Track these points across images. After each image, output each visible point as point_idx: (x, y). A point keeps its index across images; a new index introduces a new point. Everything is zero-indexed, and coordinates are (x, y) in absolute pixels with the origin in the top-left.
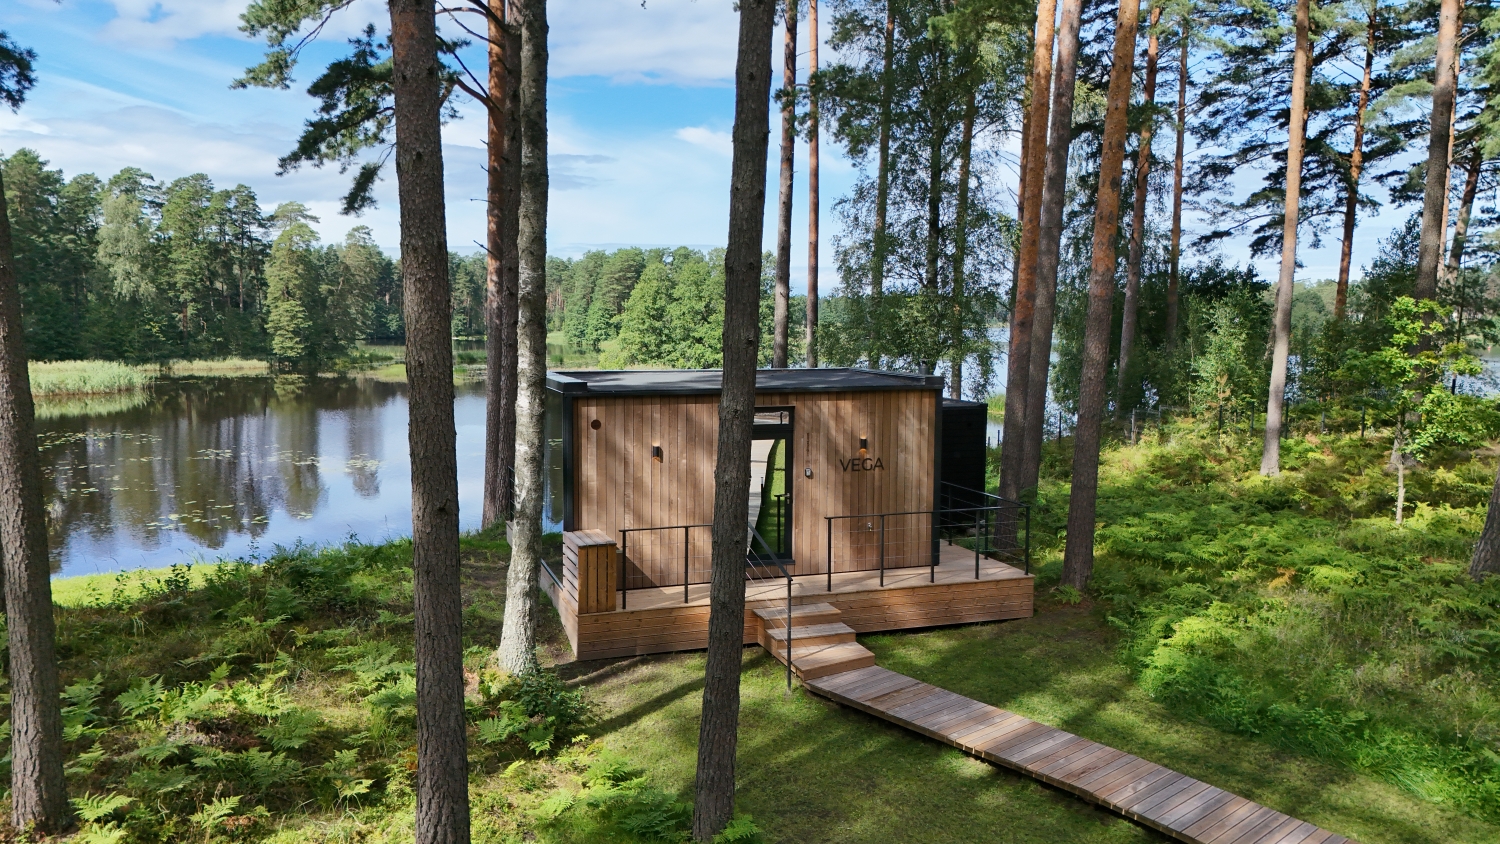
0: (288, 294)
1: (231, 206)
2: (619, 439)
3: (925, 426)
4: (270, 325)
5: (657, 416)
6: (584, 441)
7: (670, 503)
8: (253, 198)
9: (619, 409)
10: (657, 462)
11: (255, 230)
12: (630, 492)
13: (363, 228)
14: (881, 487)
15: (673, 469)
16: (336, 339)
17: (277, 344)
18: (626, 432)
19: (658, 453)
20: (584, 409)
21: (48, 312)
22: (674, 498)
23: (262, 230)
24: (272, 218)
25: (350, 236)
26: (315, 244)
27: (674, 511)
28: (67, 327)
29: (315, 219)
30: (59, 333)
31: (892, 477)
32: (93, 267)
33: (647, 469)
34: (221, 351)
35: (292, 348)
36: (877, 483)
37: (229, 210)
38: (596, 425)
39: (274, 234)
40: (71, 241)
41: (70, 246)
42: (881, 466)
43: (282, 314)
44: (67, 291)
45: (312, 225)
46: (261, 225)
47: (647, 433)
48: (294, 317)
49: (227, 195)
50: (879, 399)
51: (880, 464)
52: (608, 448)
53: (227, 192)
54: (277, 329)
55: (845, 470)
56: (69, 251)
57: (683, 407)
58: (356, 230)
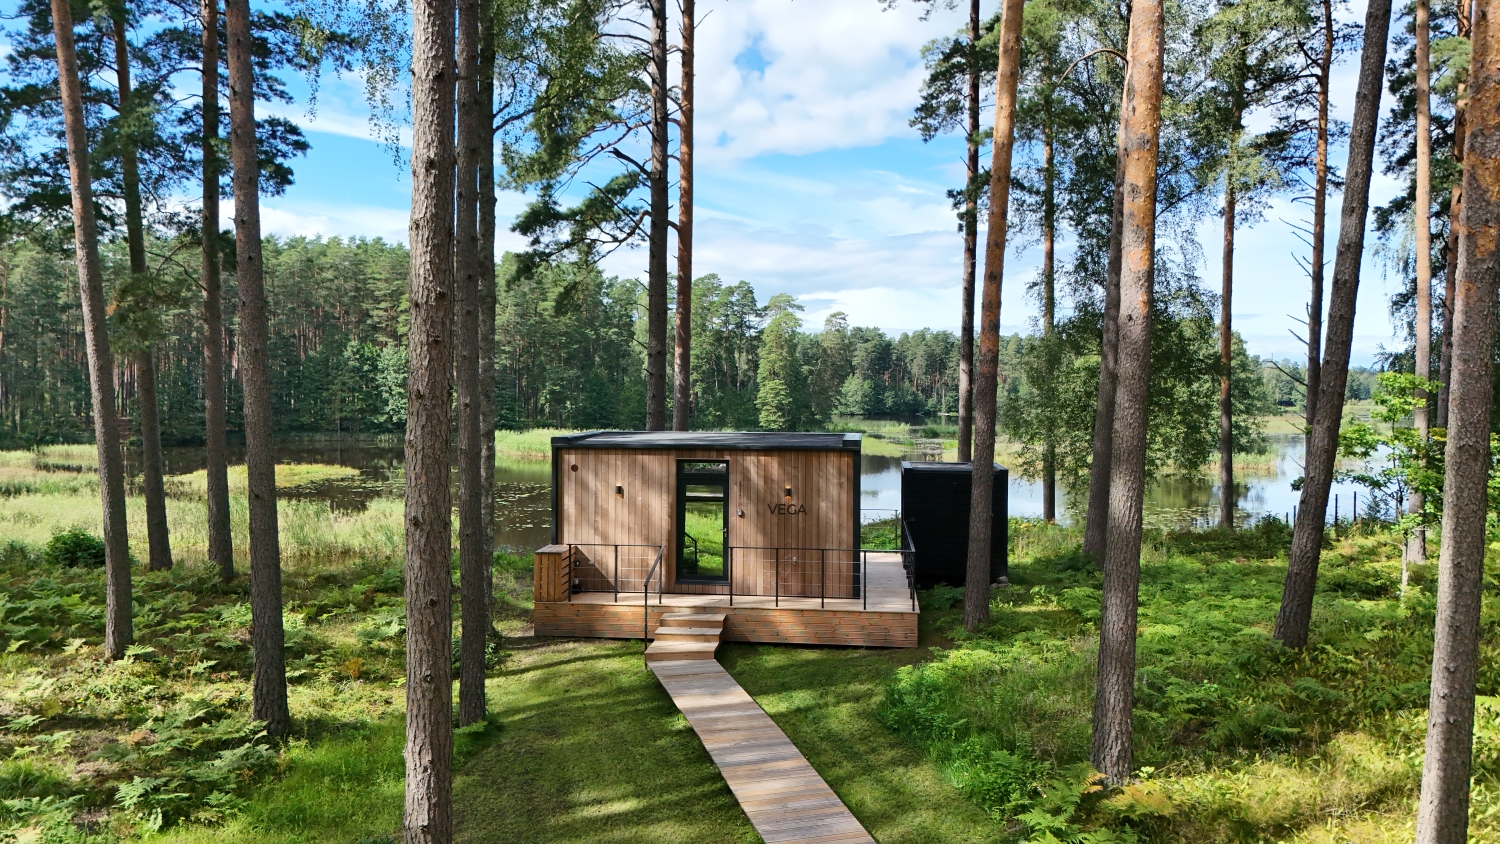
0: (774, 374)
1: (734, 299)
2: (591, 481)
3: (844, 480)
4: (758, 401)
5: (619, 463)
6: (566, 480)
7: (629, 529)
8: (751, 292)
9: (591, 457)
10: (619, 497)
11: (752, 319)
12: (599, 519)
13: (839, 314)
14: (804, 528)
15: (632, 503)
16: (813, 414)
17: (763, 417)
18: (596, 475)
19: (620, 490)
20: (566, 457)
21: (594, 391)
22: (632, 526)
23: (758, 319)
24: (766, 308)
25: (829, 321)
26: (799, 330)
27: (632, 536)
28: (607, 403)
29: (800, 308)
30: (602, 408)
31: (814, 522)
32: (629, 355)
33: (611, 502)
34: (720, 423)
35: (775, 422)
36: (800, 526)
37: (731, 303)
38: (575, 468)
39: (766, 323)
40: (614, 333)
41: (614, 337)
42: (804, 511)
43: (769, 391)
44: (611, 374)
45: (798, 314)
46: (758, 315)
47: (612, 476)
48: (777, 394)
49: (731, 291)
50: (801, 458)
51: (803, 510)
52: (582, 485)
53: (730, 288)
54: (764, 404)
55: (772, 512)
56: (612, 341)
57: (640, 457)
58: (834, 316)
